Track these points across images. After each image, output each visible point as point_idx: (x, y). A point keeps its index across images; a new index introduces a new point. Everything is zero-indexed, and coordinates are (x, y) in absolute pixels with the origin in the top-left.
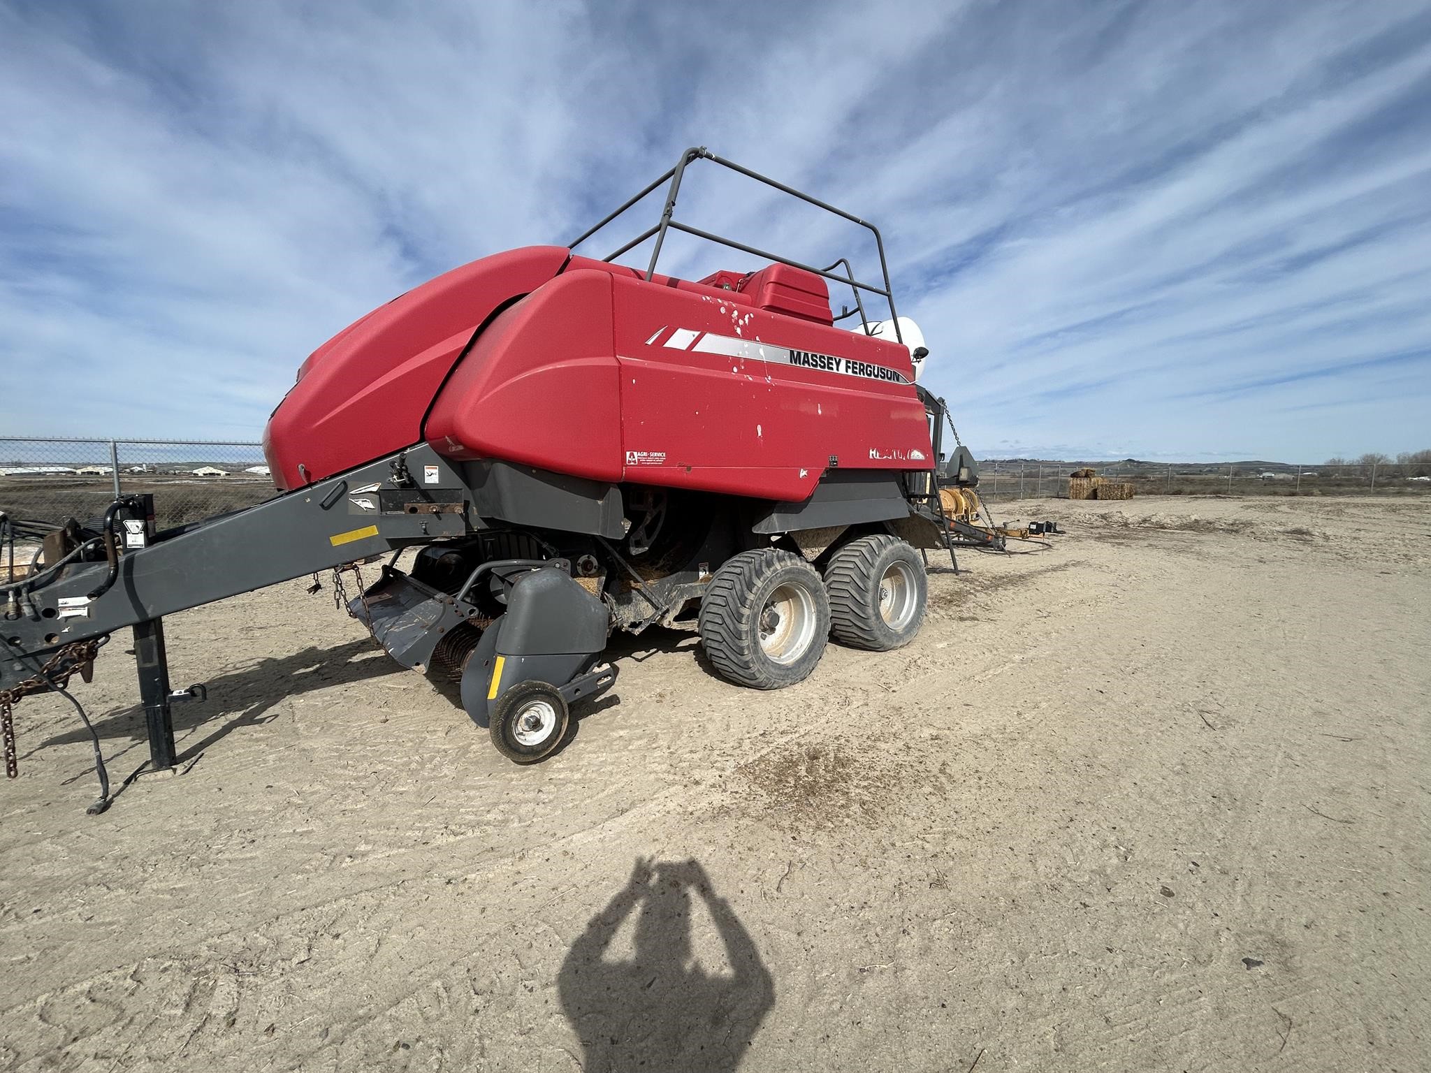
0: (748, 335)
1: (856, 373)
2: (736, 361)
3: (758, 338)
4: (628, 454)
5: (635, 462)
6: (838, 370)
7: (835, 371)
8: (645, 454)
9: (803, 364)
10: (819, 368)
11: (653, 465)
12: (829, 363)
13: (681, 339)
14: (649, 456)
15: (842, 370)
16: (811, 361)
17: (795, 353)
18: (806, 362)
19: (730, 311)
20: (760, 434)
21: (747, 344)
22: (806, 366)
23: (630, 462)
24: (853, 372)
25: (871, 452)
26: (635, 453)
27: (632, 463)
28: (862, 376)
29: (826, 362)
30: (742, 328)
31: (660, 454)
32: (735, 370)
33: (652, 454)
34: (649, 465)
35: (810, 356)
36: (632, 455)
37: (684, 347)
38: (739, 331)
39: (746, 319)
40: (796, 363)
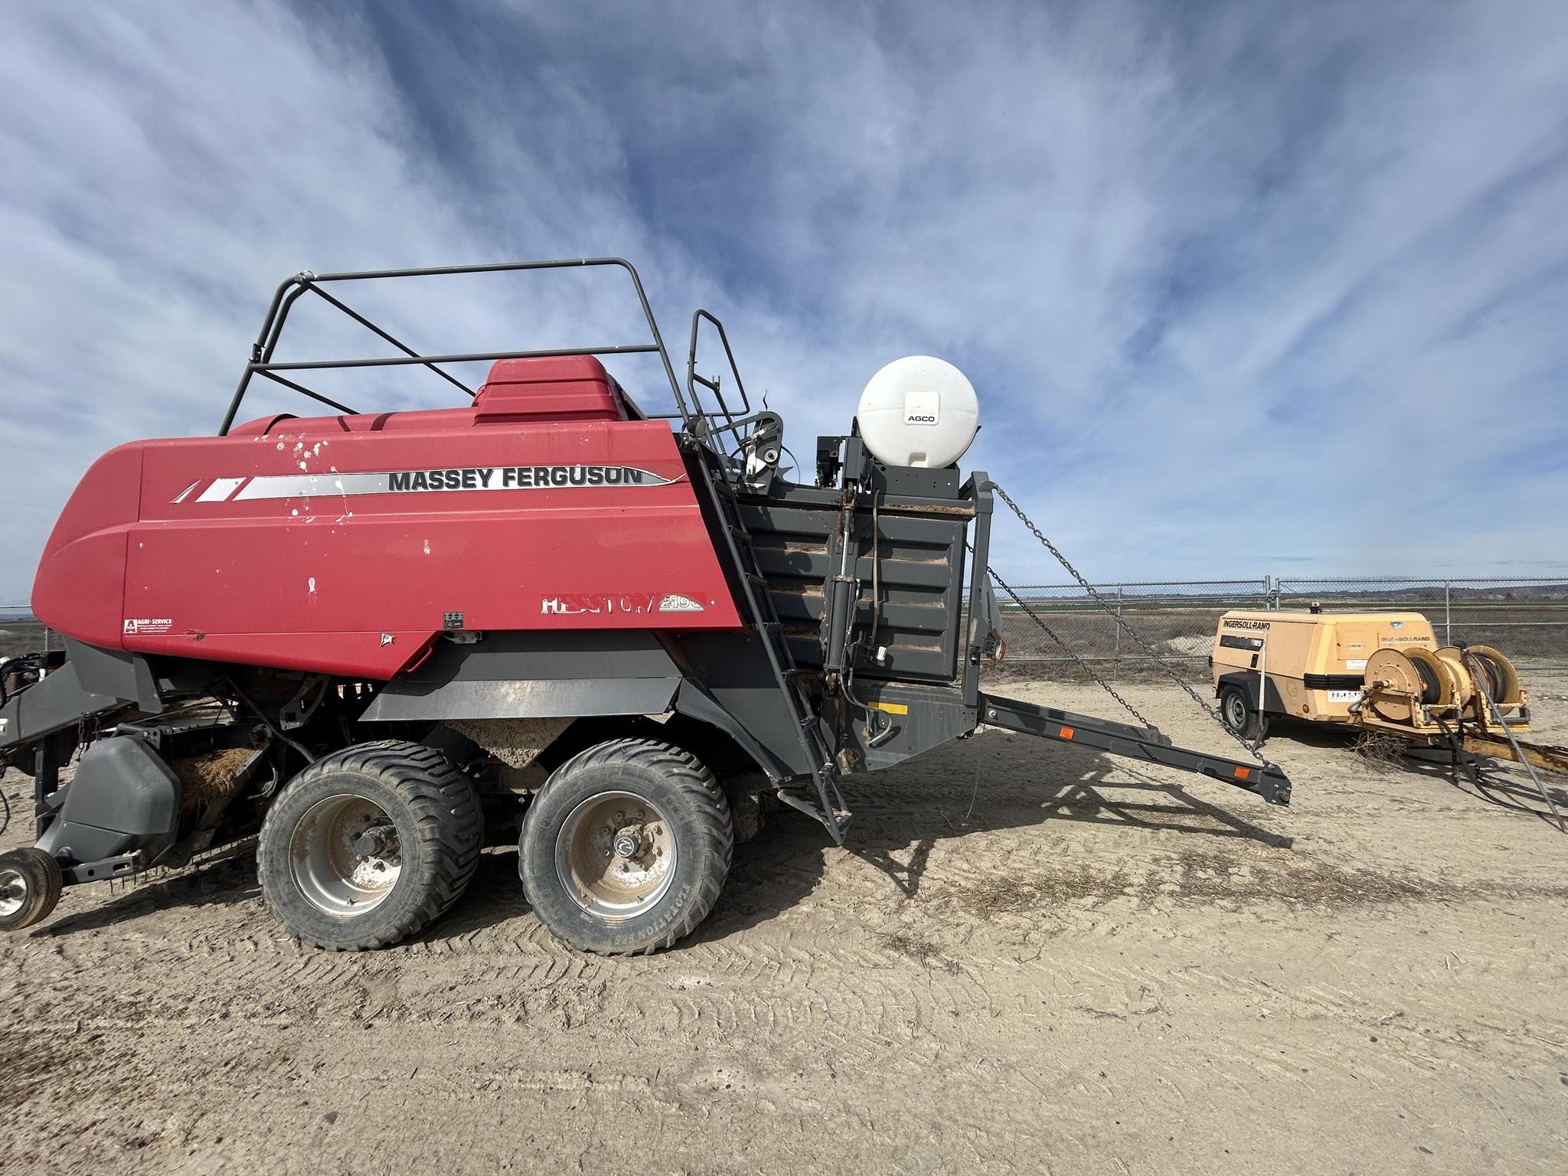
0: (317, 468)
1: (529, 484)
2: (297, 502)
3: (333, 469)
4: (127, 622)
5: (134, 630)
6: (485, 484)
7: (479, 486)
8: (147, 621)
9: (414, 488)
10: (445, 489)
11: (156, 634)
12: (465, 478)
13: (219, 491)
14: (151, 624)
15: (496, 481)
16: (429, 481)
17: (400, 476)
18: (420, 484)
19: (290, 446)
20: (312, 589)
21: (313, 479)
22: (420, 489)
23: (128, 630)
24: (520, 483)
25: (545, 604)
26: (135, 621)
27: (131, 632)
28: (542, 485)
29: (460, 478)
30: (307, 461)
31: (165, 621)
32: (295, 512)
33: (155, 621)
34: (150, 634)
35: (427, 475)
36: (132, 623)
37: (222, 498)
38: (303, 465)
39: (316, 449)
40: (399, 488)
